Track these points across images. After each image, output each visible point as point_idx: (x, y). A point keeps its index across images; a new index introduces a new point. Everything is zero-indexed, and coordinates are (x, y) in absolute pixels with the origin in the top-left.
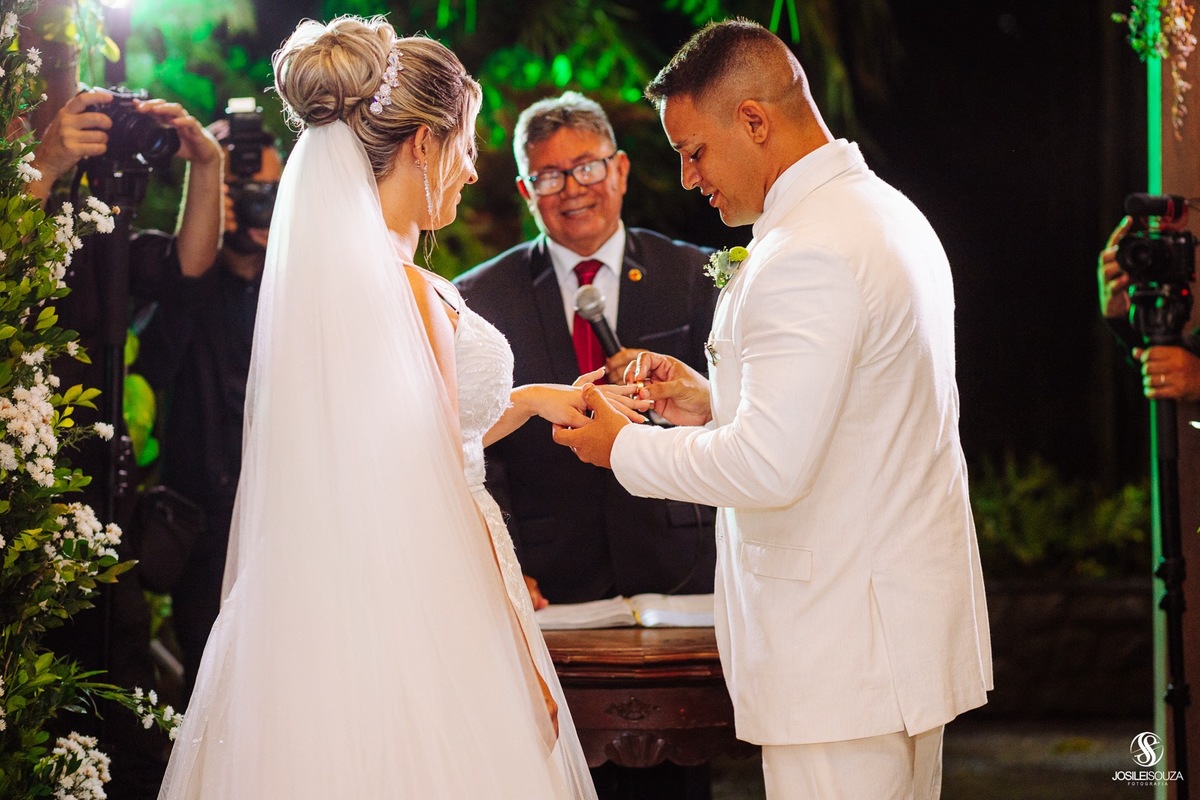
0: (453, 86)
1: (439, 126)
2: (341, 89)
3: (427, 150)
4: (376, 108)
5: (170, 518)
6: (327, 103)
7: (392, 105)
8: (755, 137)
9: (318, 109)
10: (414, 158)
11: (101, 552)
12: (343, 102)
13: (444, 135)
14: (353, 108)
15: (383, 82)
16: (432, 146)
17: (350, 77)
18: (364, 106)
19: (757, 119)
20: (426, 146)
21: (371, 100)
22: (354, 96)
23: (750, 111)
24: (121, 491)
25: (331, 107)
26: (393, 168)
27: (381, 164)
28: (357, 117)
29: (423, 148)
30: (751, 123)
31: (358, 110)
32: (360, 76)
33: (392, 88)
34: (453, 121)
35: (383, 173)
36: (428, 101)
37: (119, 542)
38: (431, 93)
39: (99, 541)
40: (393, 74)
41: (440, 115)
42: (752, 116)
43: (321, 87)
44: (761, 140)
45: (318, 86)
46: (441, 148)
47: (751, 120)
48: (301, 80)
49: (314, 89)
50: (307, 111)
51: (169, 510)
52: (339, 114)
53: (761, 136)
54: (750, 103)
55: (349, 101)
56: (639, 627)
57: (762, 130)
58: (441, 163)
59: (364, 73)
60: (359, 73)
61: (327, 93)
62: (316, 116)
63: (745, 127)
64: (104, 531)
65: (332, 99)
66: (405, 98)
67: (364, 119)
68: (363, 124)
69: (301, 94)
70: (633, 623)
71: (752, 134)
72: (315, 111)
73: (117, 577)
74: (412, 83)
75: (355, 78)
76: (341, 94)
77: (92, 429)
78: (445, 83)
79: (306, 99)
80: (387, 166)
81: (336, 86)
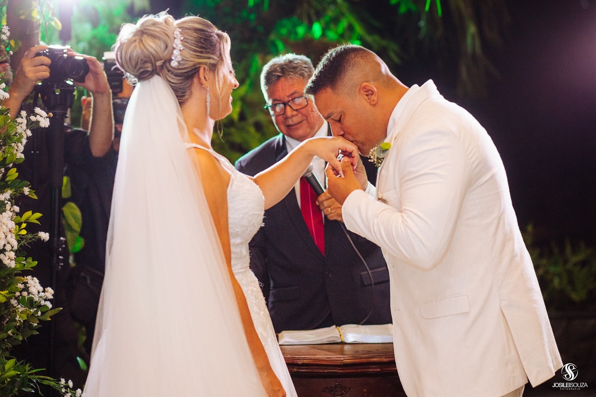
0: (213, 39)
1: (210, 64)
2: (152, 58)
3: (207, 78)
4: (174, 64)
5: (89, 281)
6: (147, 68)
7: (183, 60)
8: (370, 102)
9: (143, 72)
10: (201, 84)
11: (43, 303)
12: (156, 65)
13: (214, 68)
14: (162, 67)
15: (174, 48)
16: (209, 75)
17: (156, 51)
18: (168, 64)
19: (370, 92)
20: (206, 76)
21: (171, 60)
22: (161, 60)
23: (365, 88)
24: (60, 267)
25: (150, 69)
26: (191, 93)
27: (184, 92)
28: (165, 71)
29: (205, 78)
30: (367, 95)
31: (165, 67)
32: (161, 49)
33: (180, 50)
34: (217, 59)
35: (186, 97)
36: (201, 52)
37: (52, 297)
38: (201, 47)
39: (41, 297)
40: (179, 42)
41: (210, 58)
42: (367, 91)
43: (142, 60)
44: (374, 103)
45: (140, 60)
46: (215, 76)
47: (367, 93)
48: (130, 58)
49: (138, 62)
50: (138, 74)
51: (88, 277)
52: (155, 72)
53: (374, 101)
54: (365, 84)
55: (159, 63)
56: (343, 343)
57: (374, 97)
58: (217, 83)
59: (163, 46)
60: (160, 47)
61: (146, 62)
62: (143, 76)
63: (364, 98)
64: (44, 291)
65: (149, 65)
66: (189, 54)
67: (169, 71)
68: (169, 74)
69: (132, 66)
70: (340, 341)
71: (368, 101)
72: (142, 73)
73: (50, 317)
74: (190, 44)
75: (158, 50)
76: (153, 61)
77: (37, 235)
78: (207, 40)
79: (135, 68)
80: (188, 93)
81: (150, 58)
